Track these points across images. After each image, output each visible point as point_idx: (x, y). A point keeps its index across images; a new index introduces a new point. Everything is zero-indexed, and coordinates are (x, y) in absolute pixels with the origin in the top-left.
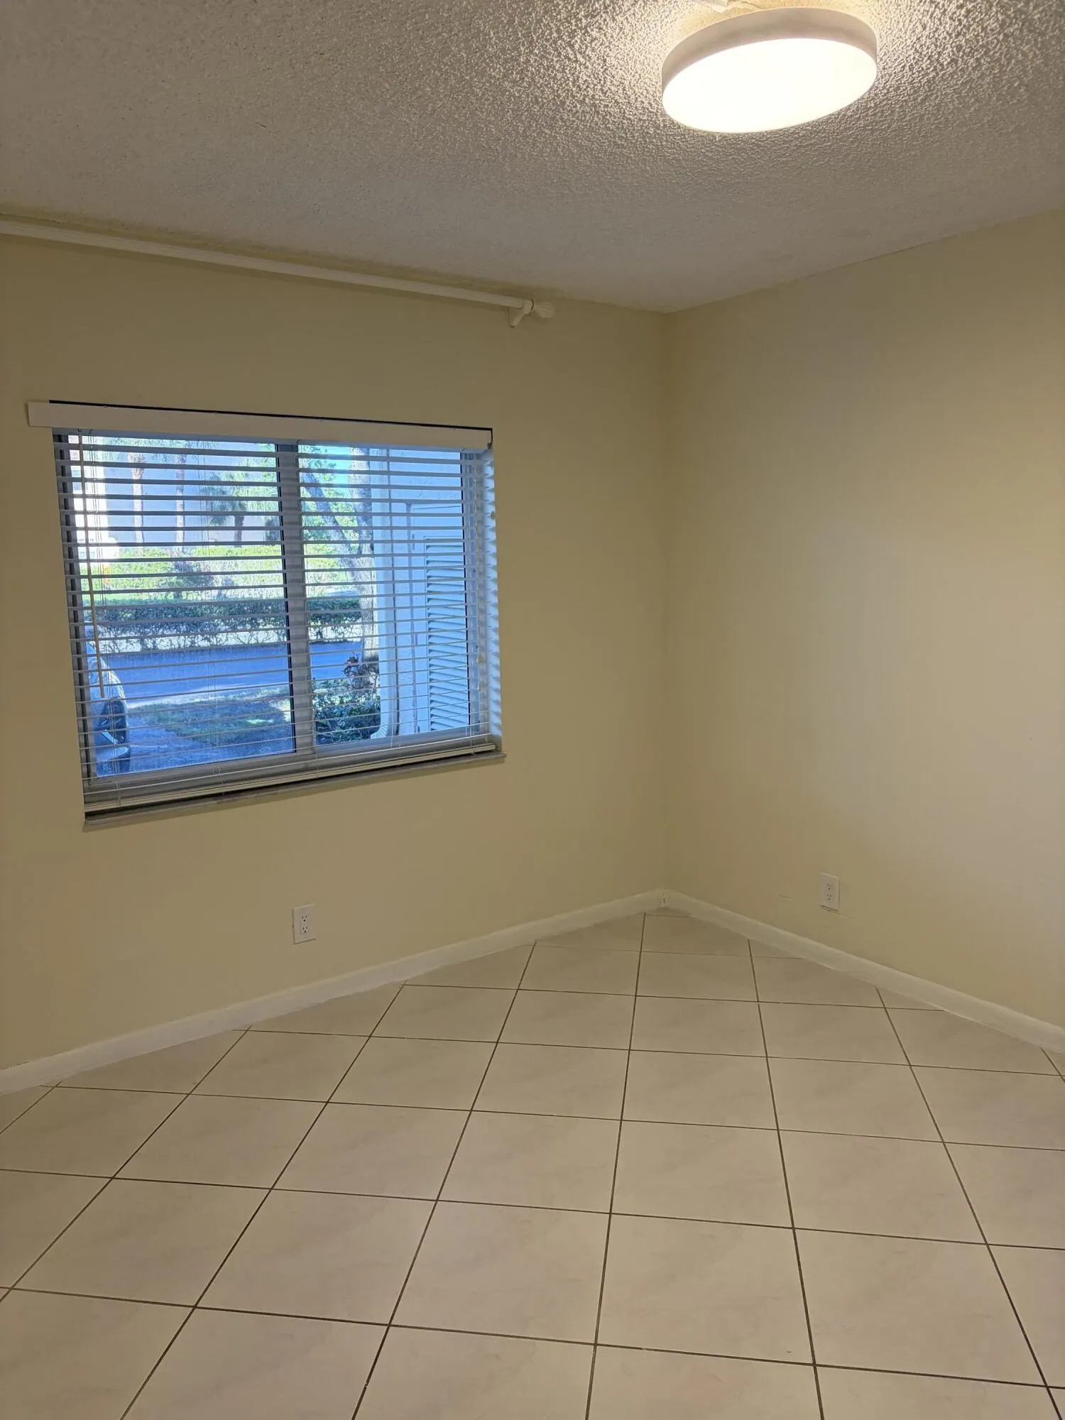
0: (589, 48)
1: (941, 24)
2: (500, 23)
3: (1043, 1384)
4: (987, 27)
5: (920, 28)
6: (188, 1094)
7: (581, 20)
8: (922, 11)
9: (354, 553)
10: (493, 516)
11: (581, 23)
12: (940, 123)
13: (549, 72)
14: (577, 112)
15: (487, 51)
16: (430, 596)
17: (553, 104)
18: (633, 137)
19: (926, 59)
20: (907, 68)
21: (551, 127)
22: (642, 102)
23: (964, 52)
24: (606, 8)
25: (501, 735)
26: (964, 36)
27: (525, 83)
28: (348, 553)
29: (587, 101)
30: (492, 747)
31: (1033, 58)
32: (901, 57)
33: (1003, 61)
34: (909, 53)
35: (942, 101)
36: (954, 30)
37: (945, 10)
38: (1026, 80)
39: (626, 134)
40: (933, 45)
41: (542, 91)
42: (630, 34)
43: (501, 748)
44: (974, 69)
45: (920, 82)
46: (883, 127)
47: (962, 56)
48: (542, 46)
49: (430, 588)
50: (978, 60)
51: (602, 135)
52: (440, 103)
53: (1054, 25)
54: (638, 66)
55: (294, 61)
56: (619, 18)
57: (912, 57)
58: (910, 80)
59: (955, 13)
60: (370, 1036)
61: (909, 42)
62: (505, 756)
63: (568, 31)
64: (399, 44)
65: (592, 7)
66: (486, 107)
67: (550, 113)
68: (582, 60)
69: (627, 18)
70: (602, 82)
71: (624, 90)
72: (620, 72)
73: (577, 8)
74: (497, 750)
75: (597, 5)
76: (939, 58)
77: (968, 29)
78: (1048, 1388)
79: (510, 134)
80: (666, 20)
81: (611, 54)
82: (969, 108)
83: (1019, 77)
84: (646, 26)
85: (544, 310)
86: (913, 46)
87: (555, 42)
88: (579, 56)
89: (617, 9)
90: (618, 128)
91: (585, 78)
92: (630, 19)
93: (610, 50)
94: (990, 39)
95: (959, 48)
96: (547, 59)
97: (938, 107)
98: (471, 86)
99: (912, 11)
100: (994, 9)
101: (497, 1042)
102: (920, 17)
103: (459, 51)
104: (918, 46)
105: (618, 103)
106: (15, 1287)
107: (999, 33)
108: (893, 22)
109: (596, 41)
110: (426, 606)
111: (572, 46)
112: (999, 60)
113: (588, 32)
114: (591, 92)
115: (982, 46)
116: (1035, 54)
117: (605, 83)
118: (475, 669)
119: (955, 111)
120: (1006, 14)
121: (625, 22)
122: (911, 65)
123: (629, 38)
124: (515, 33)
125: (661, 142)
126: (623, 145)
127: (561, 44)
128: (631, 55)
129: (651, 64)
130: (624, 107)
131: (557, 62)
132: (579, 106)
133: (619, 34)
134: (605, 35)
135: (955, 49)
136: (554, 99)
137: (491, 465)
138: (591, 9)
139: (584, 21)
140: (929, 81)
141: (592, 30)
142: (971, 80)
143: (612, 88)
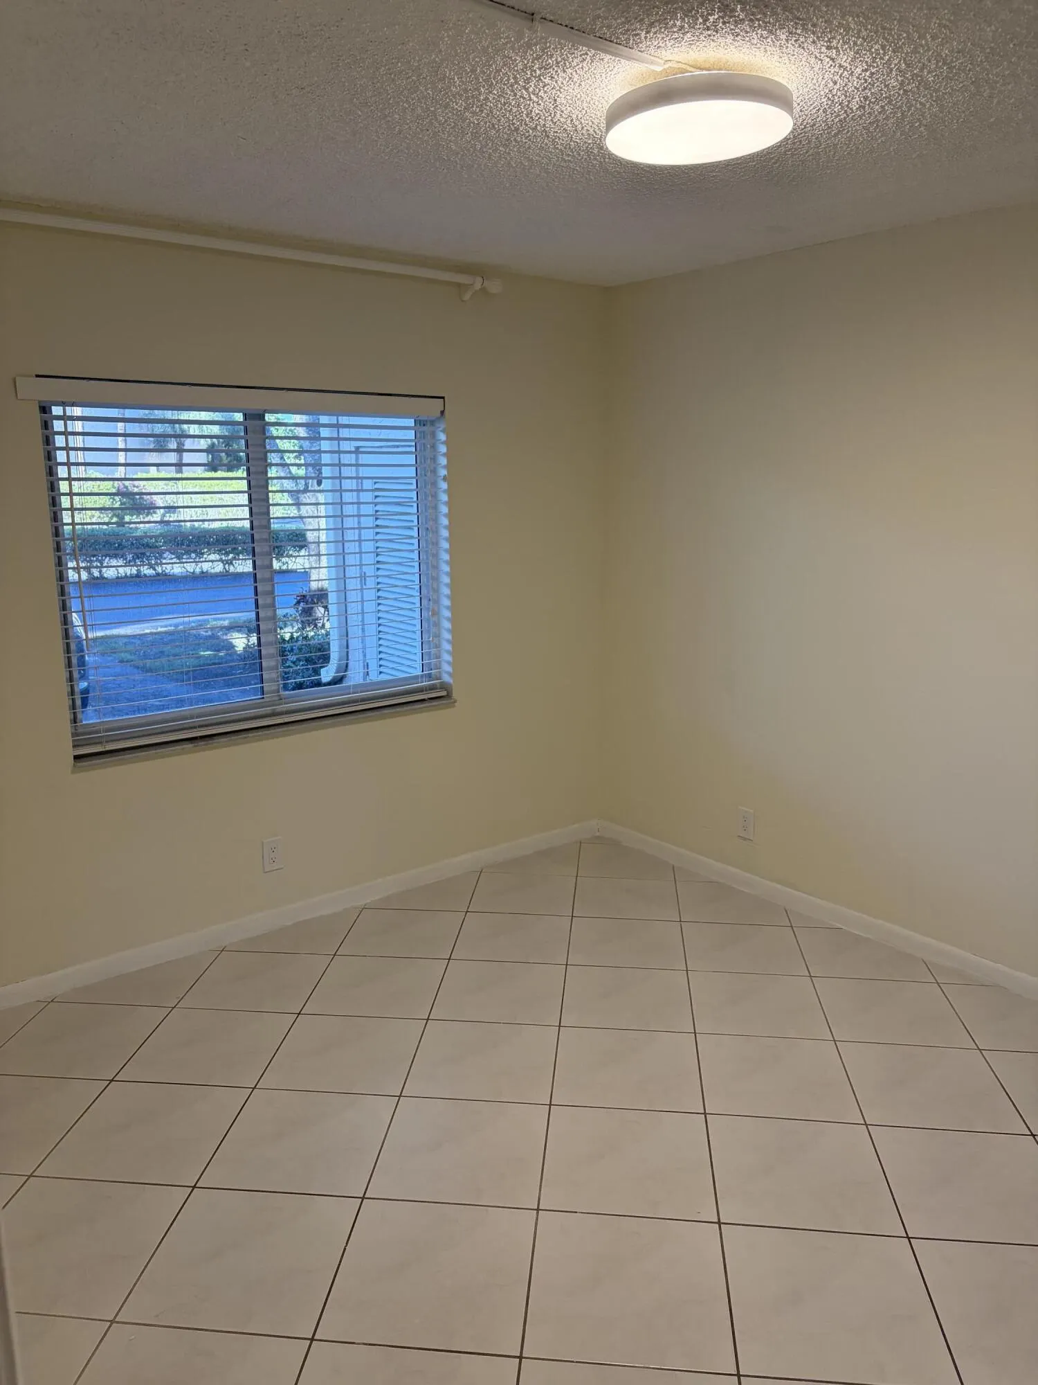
0: (542, 91)
1: (849, 81)
2: (463, 71)
3: (906, 1236)
4: (888, 85)
5: (832, 84)
6: (173, 1008)
7: (535, 71)
8: (832, 72)
9: (301, 489)
10: (445, 479)
11: (535, 73)
12: (852, 150)
13: (506, 107)
14: (529, 136)
15: (451, 91)
16: (378, 530)
17: (509, 130)
18: (580, 155)
19: (837, 105)
20: (821, 111)
21: (505, 146)
22: (588, 130)
23: (870, 101)
24: (558, 63)
25: (451, 681)
26: (870, 89)
27: (483, 115)
28: (295, 489)
29: (539, 128)
30: (444, 693)
31: (930, 106)
32: (816, 103)
33: (904, 108)
34: (823, 100)
35: (852, 134)
36: (861, 86)
37: (853, 72)
38: (924, 122)
39: (573, 153)
40: (843, 96)
41: (499, 120)
42: (578, 82)
43: (452, 694)
44: (880, 113)
45: (833, 121)
46: (801, 153)
47: (869, 104)
48: (500, 88)
49: (379, 522)
50: (882, 107)
51: (551, 152)
52: (407, 127)
53: (946, 85)
54: (585, 105)
55: (277, 93)
56: (569, 71)
57: (825, 103)
58: (824, 119)
59: (861, 74)
60: (335, 955)
61: (822, 93)
62: (455, 702)
63: (523, 78)
64: (373, 83)
65: (546, 62)
66: (448, 130)
67: (506, 136)
68: (535, 99)
69: (576, 71)
70: (553, 115)
71: (572, 121)
72: (569, 108)
73: (532, 62)
74: (449, 696)
75: (550, 61)
76: (848, 104)
77: (873, 85)
78: (909, 1238)
79: (469, 150)
80: (610, 73)
81: (561, 95)
82: (877, 140)
83: (919, 120)
84: (593, 76)
85: (494, 287)
86: (826, 96)
87: (512, 86)
88: (532, 96)
89: (568, 64)
90: (565, 148)
91: (537, 112)
92: (578, 72)
93: (561, 93)
94: (892, 93)
95: (866, 98)
96: (504, 98)
97: (850, 139)
98: (435, 116)
99: (824, 71)
100: (894, 73)
101: (449, 959)
102: (831, 76)
103: (426, 90)
104: (830, 96)
105: (567, 130)
106: (34, 1174)
107: (899, 89)
108: (808, 79)
109: (548, 86)
110: (373, 540)
111: (527, 90)
112: (901, 107)
113: (541, 80)
114: (542, 122)
115: (886, 98)
116: (932, 105)
117: (555, 115)
118: (428, 620)
119: (865, 142)
120: (904, 76)
121: (574, 73)
122: (825, 109)
123: (577, 85)
124: (477, 79)
125: (604, 159)
126: (570, 161)
127: (517, 87)
128: (579, 96)
129: (597, 103)
130: (572, 133)
131: (513, 100)
132: (531, 131)
133: (568, 81)
134: (556, 82)
135: (862, 99)
136: (509, 126)
137: (443, 431)
138: (544, 63)
139: (538, 72)
140: (840, 121)
141: (545, 78)
142: (878, 121)
143: (562, 120)
